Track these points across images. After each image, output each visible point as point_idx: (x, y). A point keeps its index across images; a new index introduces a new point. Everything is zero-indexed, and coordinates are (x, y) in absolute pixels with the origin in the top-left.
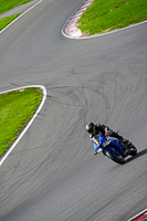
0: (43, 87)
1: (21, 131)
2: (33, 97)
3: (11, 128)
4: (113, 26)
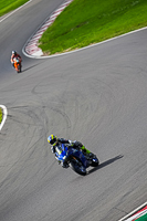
0: (3, 107)
4: (74, 45)
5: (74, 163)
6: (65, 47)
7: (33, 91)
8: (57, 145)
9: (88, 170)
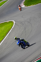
0: (14, 21)
1: (8, 33)
2: (11, 24)
3: (5, 32)
4: (34, 4)
5: (21, 45)
6: (31, 4)
7: (22, 17)
8: (17, 40)
9: (26, 47)
